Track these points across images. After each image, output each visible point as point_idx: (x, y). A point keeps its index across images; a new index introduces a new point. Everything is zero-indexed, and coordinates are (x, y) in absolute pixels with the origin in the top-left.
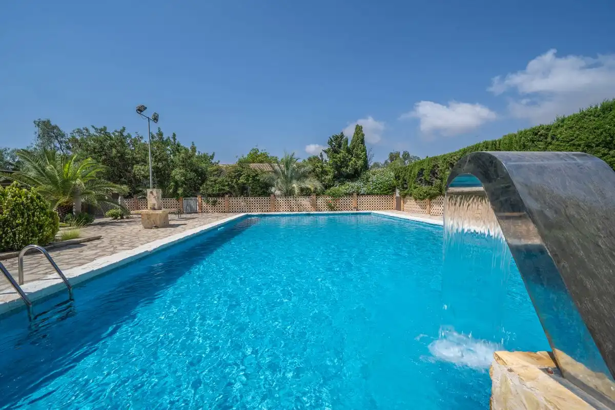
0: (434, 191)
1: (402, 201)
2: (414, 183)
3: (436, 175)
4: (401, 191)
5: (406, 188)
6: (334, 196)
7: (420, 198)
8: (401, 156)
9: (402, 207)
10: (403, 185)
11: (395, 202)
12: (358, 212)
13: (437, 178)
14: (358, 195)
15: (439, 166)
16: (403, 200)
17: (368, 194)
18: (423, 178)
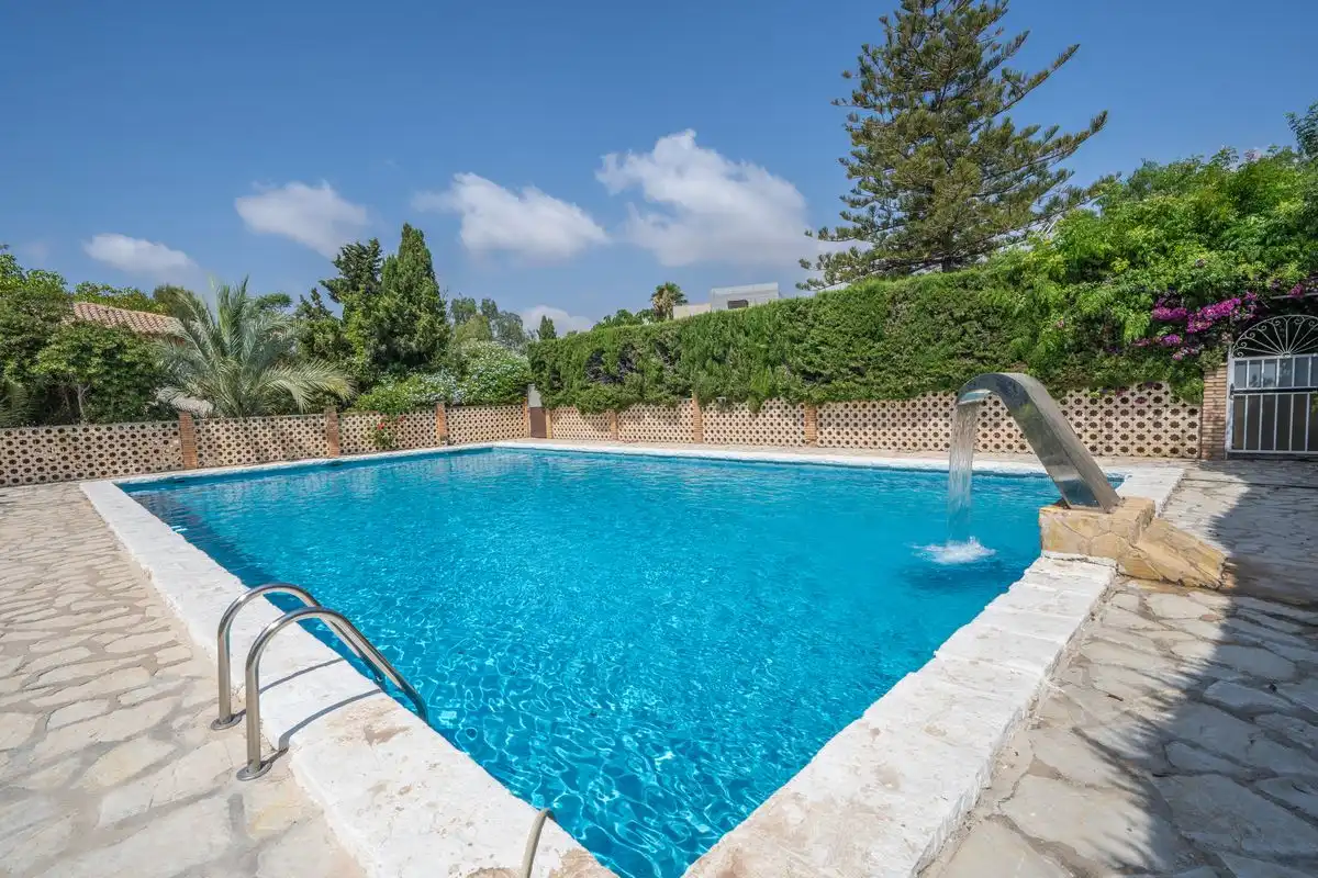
0: (627, 393)
1: (548, 417)
2: (580, 379)
3: (628, 364)
4: (545, 394)
5: (559, 389)
6: (390, 408)
7: (594, 409)
8: (479, 312)
9: (548, 431)
10: (550, 383)
11: (528, 421)
12: (451, 448)
13: (631, 369)
14: (447, 405)
15: (635, 346)
16: (551, 415)
17: (469, 404)
18: (602, 368)
